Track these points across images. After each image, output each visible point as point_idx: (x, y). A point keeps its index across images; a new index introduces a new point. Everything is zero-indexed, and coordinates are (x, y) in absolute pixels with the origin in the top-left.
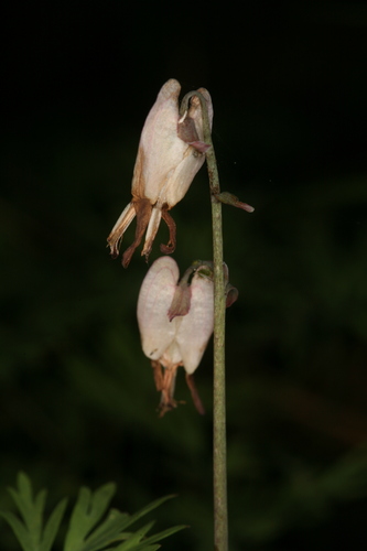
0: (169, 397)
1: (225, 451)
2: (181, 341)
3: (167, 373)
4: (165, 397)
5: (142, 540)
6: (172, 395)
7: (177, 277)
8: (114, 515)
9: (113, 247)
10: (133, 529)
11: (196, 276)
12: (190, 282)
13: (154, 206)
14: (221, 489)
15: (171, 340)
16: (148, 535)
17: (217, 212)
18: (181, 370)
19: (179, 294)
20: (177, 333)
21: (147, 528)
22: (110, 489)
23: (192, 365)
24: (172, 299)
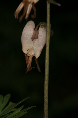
0: (30, 66)
1: (48, 82)
2: (35, 48)
3: (29, 58)
4: (29, 66)
5: (20, 111)
6: (30, 65)
7: (34, 28)
8: (11, 103)
9: (16, 16)
10: (17, 107)
11: (40, 27)
12: (38, 29)
13: (29, 3)
14: (46, 94)
15: (31, 48)
16: (22, 109)
17: (48, 6)
18: (34, 57)
19: (35, 33)
20: (34, 45)
21: (22, 107)
22: (9, 96)
23: (37, 56)
24: (32, 34)
